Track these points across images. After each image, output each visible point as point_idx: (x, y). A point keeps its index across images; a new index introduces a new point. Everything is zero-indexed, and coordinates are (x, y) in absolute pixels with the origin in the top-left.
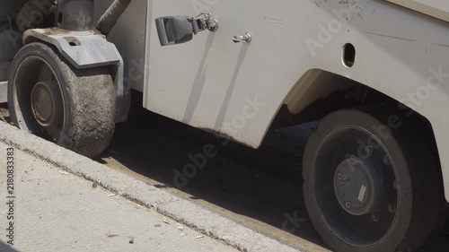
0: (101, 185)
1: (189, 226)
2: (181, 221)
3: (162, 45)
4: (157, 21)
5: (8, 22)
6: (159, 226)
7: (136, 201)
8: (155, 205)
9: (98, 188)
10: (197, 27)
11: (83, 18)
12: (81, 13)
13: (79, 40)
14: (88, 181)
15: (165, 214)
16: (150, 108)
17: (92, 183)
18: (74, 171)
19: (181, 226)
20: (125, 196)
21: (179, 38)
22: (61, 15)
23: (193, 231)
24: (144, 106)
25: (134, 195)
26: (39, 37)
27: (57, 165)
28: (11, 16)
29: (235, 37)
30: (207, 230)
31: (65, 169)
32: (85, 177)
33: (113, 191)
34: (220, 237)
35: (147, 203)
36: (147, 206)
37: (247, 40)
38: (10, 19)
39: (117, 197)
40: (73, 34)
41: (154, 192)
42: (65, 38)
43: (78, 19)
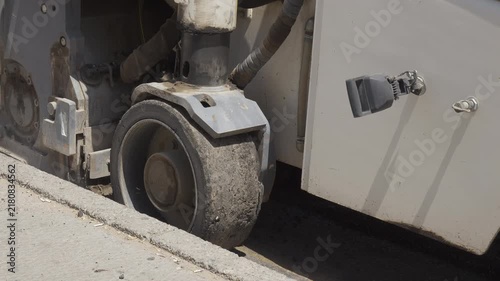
0: (87, 213)
1: (185, 259)
2: (177, 253)
3: (356, 115)
4: (348, 84)
5: (108, 72)
6: (152, 259)
7: (126, 231)
8: (148, 236)
9: (84, 217)
10: (399, 90)
11: (216, 68)
12: (215, 62)
13: (214, 98)
14: (72, 210)
15: (159, 245)
16: (312, 190)
17: (77, 212)
18: (57, 198)
19: (176, 259)
20: (114, 226)
21: (377, 106)
22: (187, 65)
23: (190, 264)
24: (302, 187)
25: (124, 225)
26: (159, 95)
27: (38, 191)
28: (111, 64)
29: (458, 105)
30: (206, 264)
31: (47, 196)
32: (69, 205)
33: (101, 220)
34: (220, 271)
35: (139, 233)
36: (139, 237)
37: (473, 109)
38: (110, 68)
39: (106, 227)
40: (204, 91)
41: (146, 221)
42: (196, 96)
43: (211, 71)
